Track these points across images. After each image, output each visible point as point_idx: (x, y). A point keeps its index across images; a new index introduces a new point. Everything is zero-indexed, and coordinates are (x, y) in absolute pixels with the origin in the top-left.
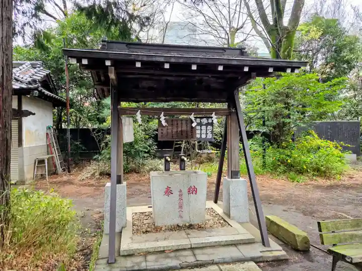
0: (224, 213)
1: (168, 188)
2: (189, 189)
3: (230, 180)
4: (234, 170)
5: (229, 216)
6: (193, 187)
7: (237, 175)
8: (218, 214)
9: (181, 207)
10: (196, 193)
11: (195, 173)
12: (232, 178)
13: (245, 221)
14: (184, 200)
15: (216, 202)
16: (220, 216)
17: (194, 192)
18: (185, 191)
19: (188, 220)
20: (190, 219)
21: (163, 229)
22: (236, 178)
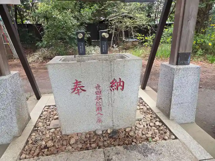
0: (158, 107)
1: (77, 82)
2: (112, 83)
3: (175, 67)
4: (183, 52)
5: (168, 115)
6: (118, 81)
7: (186, 59)
8: (150, 109)
9: (99, 109)
10: (122, 89)
11: (122, 57)
12: (177, 64)
13: (189, 120)
14: (103, 100)
15: (143, 88)
16: (153, 113)
17: (120, 87)
18: (105, 86)
19: (111, 125)
20: (113, 123)
21: (72, 141)
22: (184, 64)
